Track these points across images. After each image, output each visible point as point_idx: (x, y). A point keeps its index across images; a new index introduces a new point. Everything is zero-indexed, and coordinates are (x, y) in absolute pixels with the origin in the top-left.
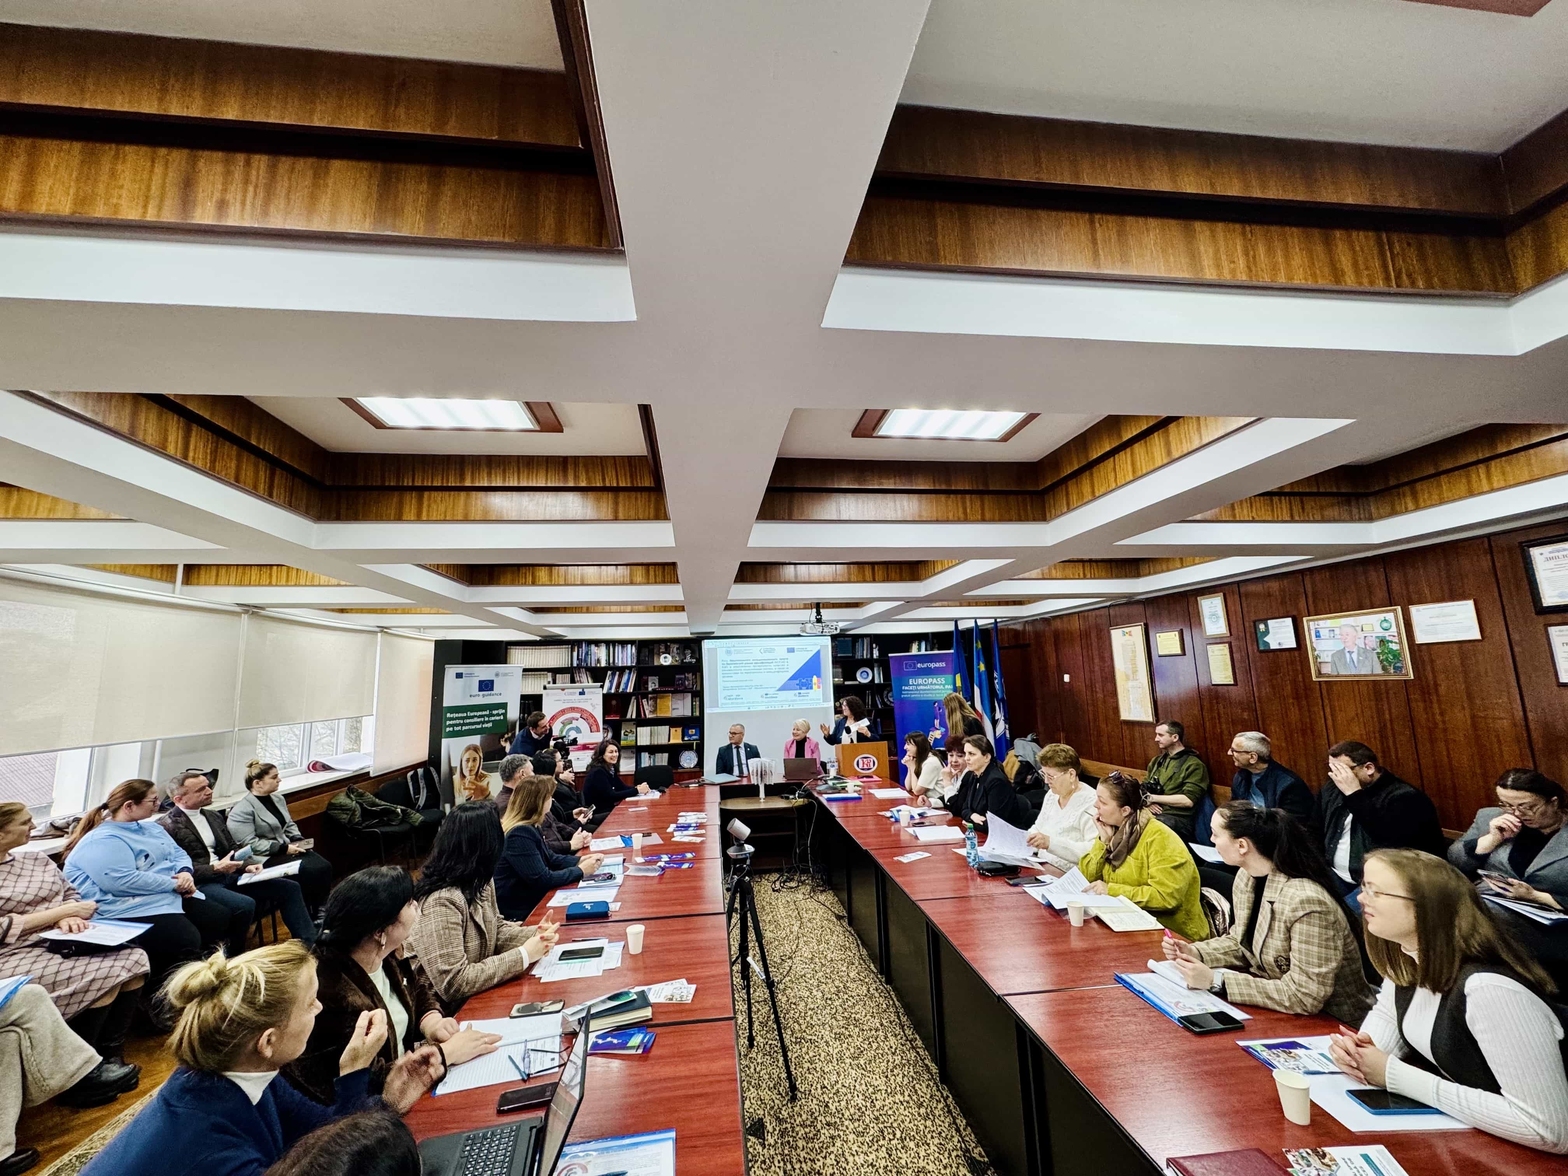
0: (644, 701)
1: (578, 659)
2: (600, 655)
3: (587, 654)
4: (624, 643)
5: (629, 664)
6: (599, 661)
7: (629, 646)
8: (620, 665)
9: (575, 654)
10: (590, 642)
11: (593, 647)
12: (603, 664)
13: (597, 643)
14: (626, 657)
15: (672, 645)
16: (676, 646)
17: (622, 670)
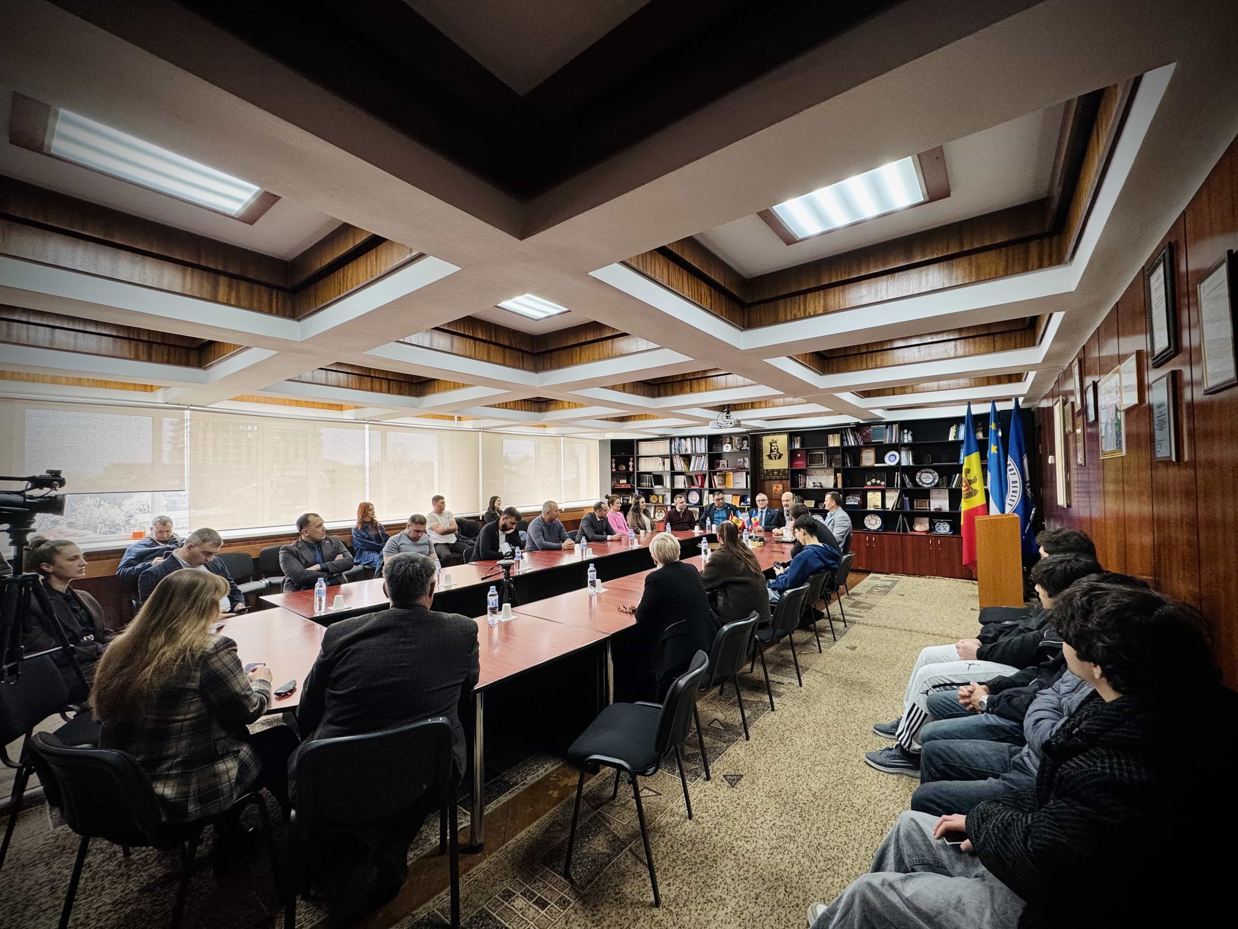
0: (715, 477)
2: (687, 446)
3: (679, 445)
4: (700, 437)
5: (705, 452)
6: (686, 450)
7: (704, 439)
8: (699, 452)
9: (673, 445)
10: (681, 438)
11: (683, 440)
12: (689, 452)
13: (685, 438)
14: (702, 446)
15: (734, 438)
16: (738, 438)
17: (700, 455)
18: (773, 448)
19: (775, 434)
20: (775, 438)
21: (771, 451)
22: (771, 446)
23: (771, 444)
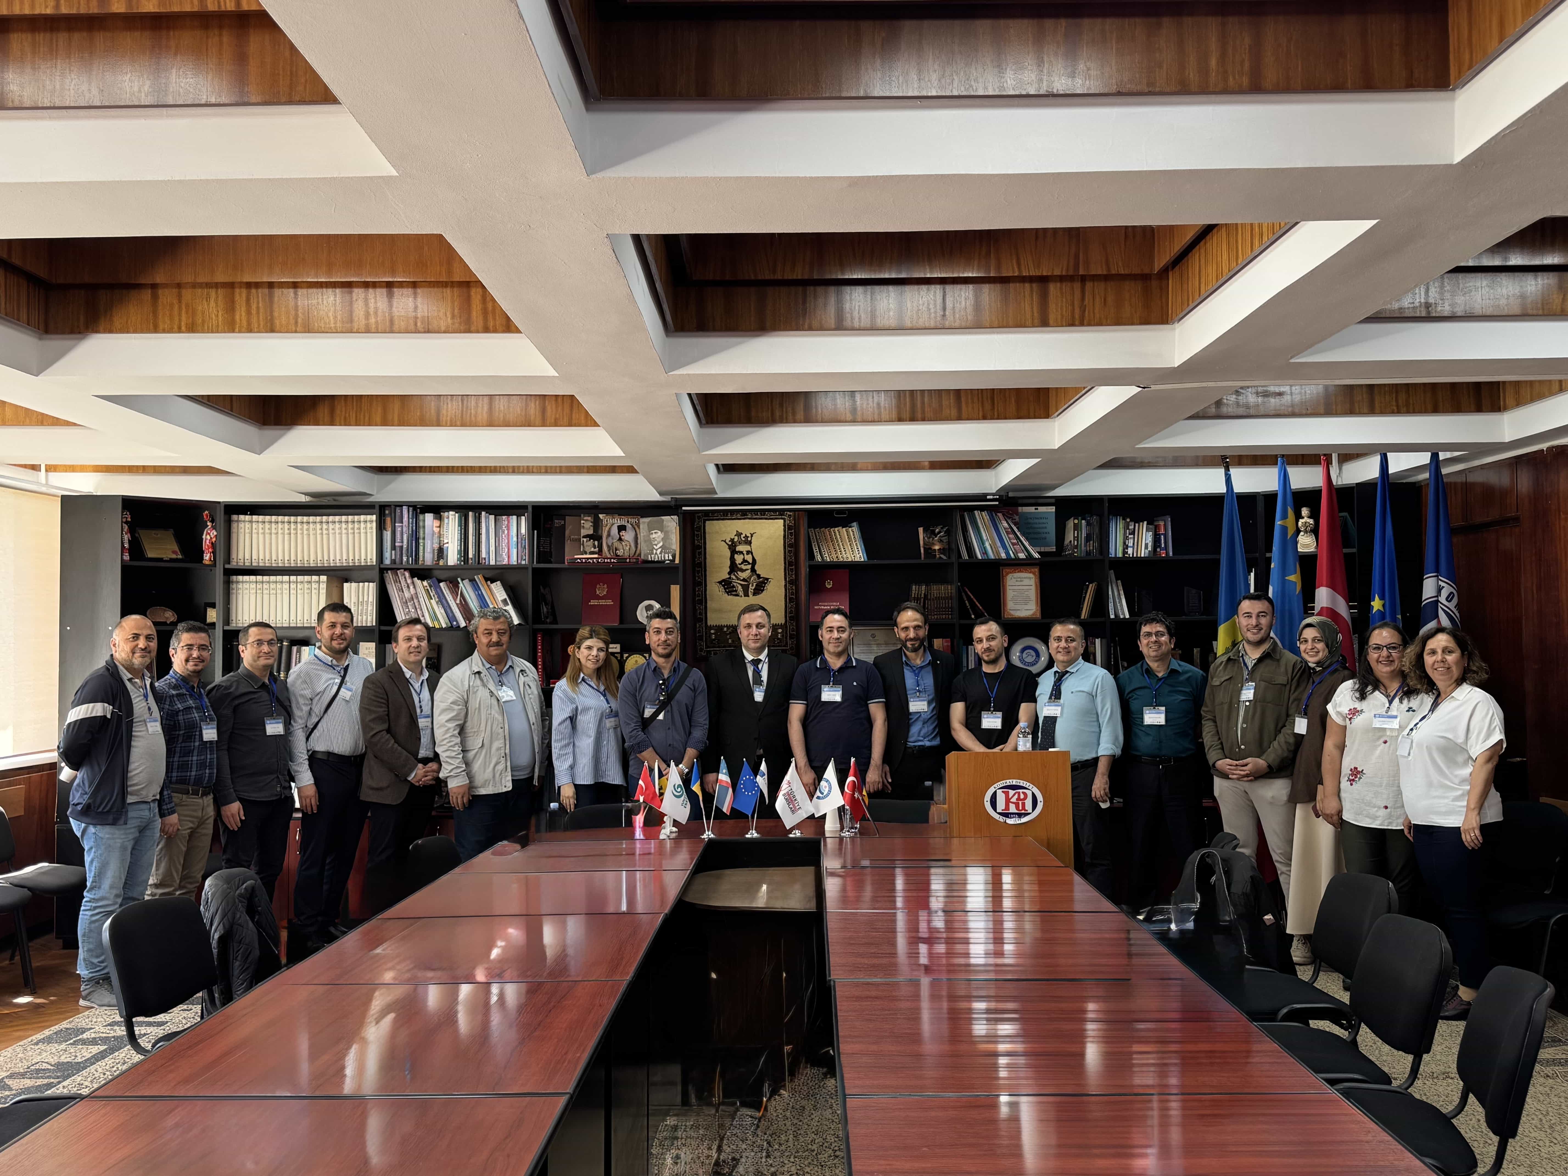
1: (394, 547)
3: (414, 535)
4: (500, 510)
5: (514, 561)
7: (512, 518)
8: (492, 563)
9: (387, 535)
10: (420, 509)
11: (429, 517)
14: (505, 544)
17: (495, 573)
18: (739, 559)
19: (744, 515)
20: (745, 526)
21: (734, 568)
22: (733, 552)
23: (732, 547)
